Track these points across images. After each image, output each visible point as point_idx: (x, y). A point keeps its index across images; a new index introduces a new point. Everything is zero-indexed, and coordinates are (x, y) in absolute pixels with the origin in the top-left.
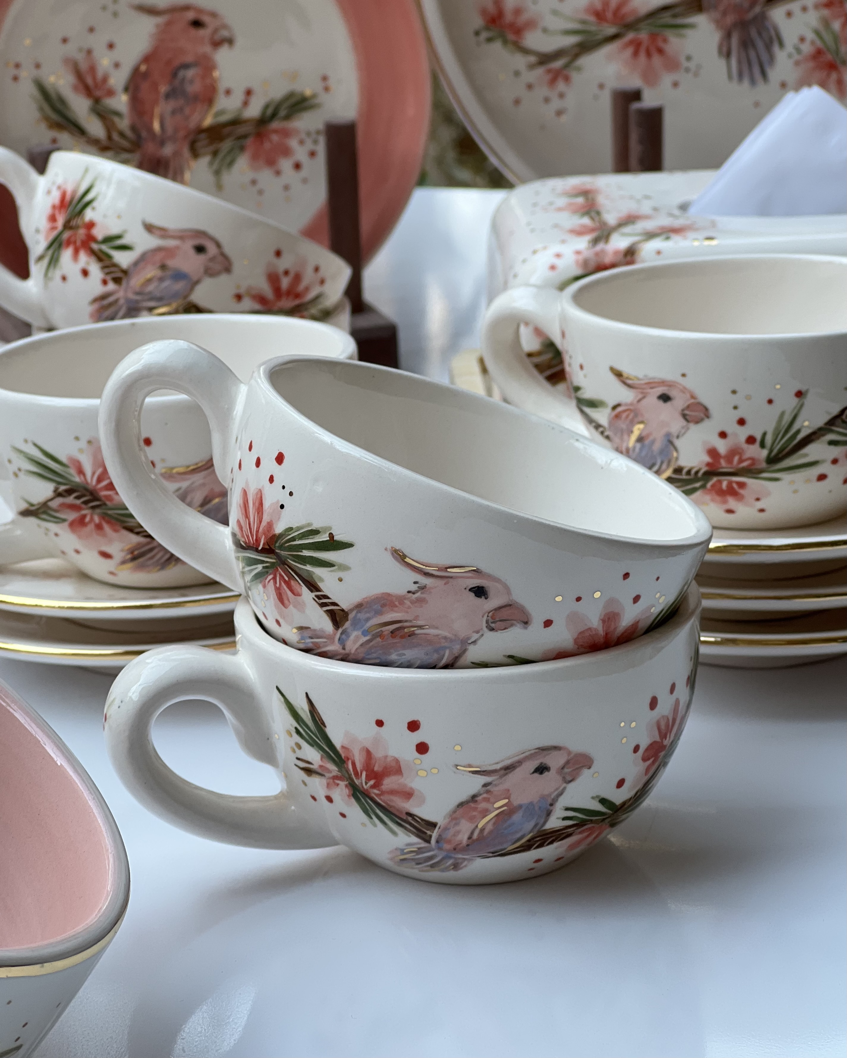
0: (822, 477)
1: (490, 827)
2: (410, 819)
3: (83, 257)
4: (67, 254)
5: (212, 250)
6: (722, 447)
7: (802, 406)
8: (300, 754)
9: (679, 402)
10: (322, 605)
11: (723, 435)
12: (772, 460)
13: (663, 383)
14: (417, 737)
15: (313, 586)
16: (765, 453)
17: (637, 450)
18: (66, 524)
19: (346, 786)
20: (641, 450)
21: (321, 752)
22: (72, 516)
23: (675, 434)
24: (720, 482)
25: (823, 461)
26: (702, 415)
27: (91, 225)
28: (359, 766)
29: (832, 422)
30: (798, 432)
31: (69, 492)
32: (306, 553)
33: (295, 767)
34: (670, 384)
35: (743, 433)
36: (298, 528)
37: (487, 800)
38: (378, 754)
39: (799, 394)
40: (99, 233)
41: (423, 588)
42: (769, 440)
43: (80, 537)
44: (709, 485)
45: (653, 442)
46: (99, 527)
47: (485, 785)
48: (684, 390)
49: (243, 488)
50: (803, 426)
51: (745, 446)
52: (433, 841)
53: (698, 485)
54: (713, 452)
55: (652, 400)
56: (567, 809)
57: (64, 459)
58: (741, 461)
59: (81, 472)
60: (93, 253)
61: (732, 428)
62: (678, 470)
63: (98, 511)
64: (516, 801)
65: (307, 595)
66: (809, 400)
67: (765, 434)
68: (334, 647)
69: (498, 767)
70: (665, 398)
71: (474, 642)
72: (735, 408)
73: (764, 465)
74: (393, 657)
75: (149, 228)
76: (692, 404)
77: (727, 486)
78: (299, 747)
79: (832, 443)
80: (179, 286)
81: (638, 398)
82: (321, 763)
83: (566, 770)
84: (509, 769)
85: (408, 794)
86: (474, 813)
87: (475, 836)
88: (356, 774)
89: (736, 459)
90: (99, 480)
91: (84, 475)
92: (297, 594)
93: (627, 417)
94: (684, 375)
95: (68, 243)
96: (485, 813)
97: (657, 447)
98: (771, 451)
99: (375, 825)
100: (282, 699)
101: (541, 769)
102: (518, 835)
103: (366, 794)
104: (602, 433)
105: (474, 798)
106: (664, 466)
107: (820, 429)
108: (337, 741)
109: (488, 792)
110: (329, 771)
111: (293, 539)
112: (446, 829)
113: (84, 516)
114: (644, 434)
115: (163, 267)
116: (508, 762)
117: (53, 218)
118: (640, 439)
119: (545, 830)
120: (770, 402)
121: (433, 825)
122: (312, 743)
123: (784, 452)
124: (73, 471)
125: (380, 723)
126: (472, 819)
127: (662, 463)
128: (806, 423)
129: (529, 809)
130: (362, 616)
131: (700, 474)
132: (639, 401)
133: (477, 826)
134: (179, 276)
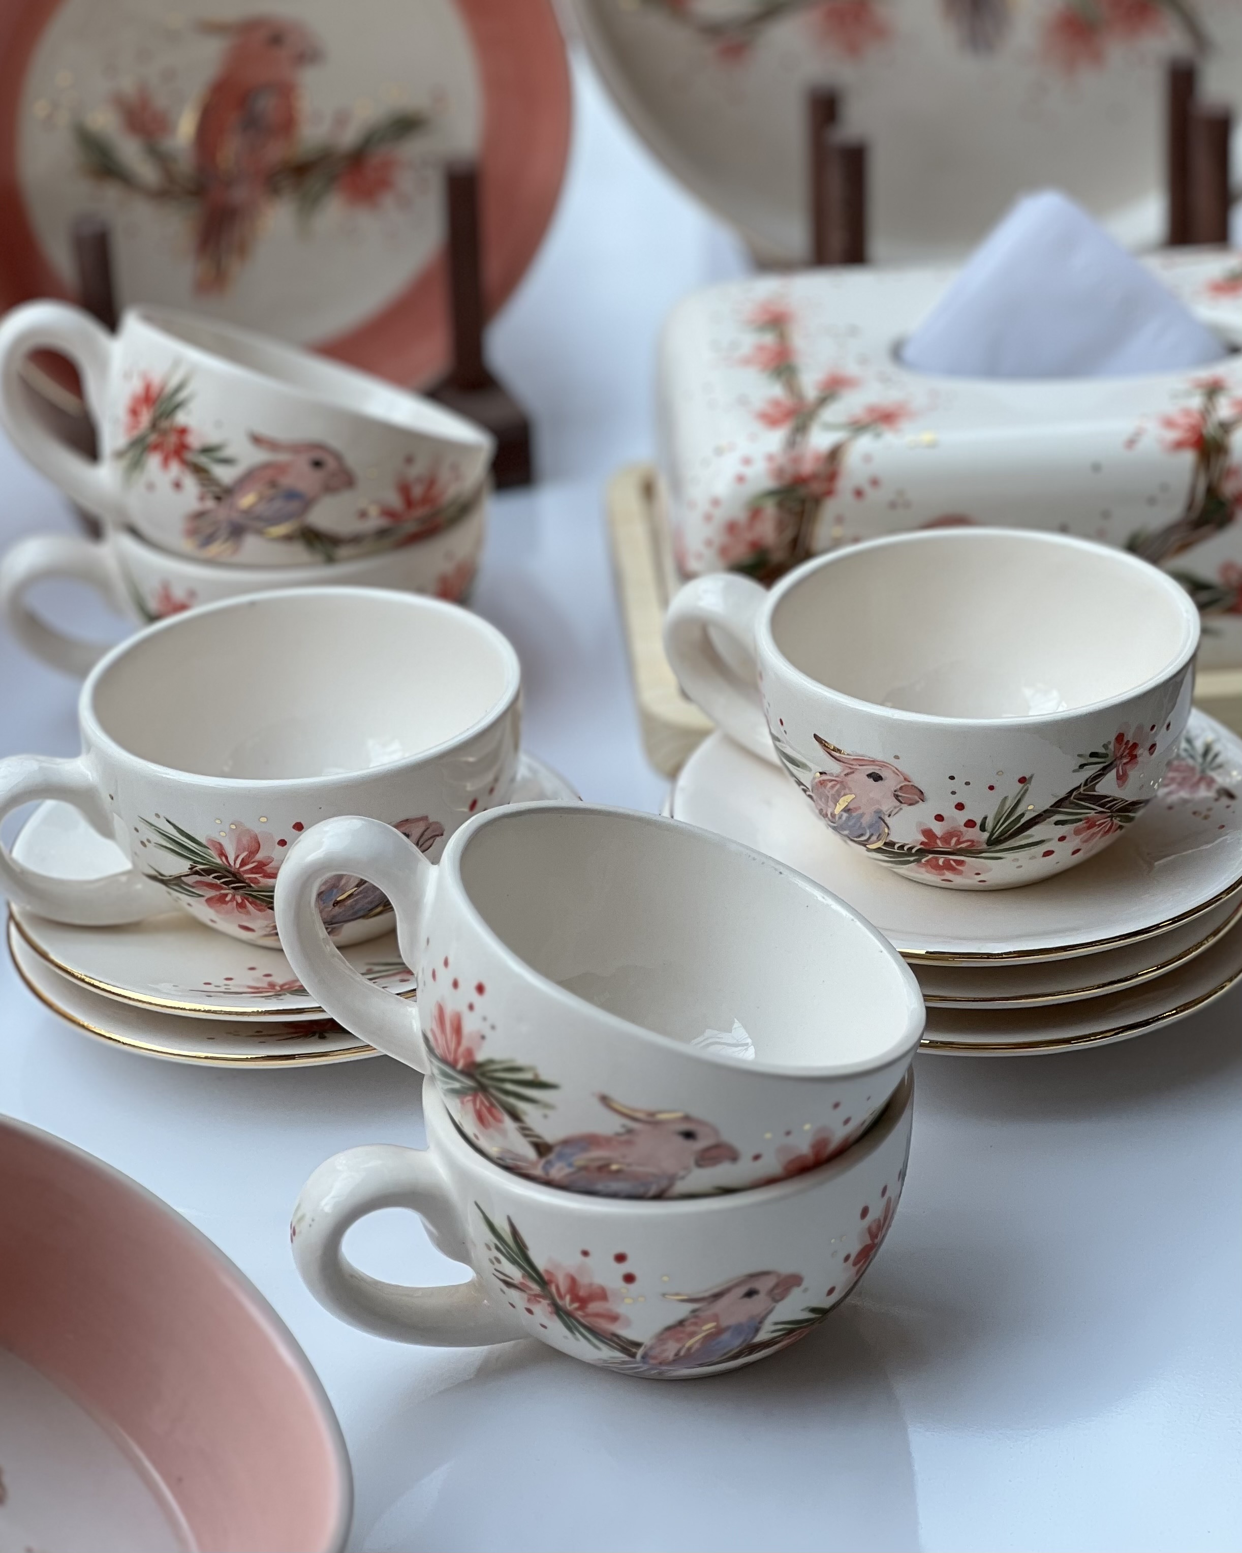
0: (1048, 853)
1: (697, 1346)
2: (615, 1339)
3: (175, 469)
4: (154, 461)
5: (331, 464)
6: (938, 829)
7: (1026, 790)
8: (497, 1266)
9: (891, 783)
10: (526, 1136)
11: (939, 818)
12: (993, 842)
13: (873, 762)
14: (625, 1268)
15: (515, 1116)
16: (986, 835)
17: (844, 818)
18: (203, 899)
19: (549, 1305)
20: (848, 819)
21: (524, 1272)
22: (212, 893)
23: (888, 813)
24: (937, 859)
25: (1049, 840)
26: (917, 798)
27: (183, 431)
28: (563, 1290)
29: (1059, 804)
30: (1022, 815)
31: (208, 872)
32: (509, 1087)
33: (493, 1276)
34: (883, 765)
35: (962, 817)
36: (501, 1062)
37: (695, 1324)
38: (583, 1280)
39: (1022, 780)
40: (194, 441)
41: (630, 1131)
42: (990, 824)
43: (217, 912)
44: (923, 860)
45: (862, 815)
46: (241, 906)
47: (694, 1311)
48: (897, 772)
49: (437, 1002)
50: (1028, 810)
51: (964, 829)
52: (639, 1357)
53: (912, 859)
54: (928, 833)
55: (861, 776)
56: (776, 1324)
57: (204, 841)
58: (958, 842)
59: (222, 854)
60: (185, 463)
61: (949, 811)
62: (891, 844)
63: (241, 891)
64: (724, 1323)
65: (508, 1123)
66: (1033, 786)
67: (985, 818)
68: (538, 1172)
69: (706, 1294)
70: (876, 777)
71: (683, 1178)
72: (953, 793)
73: (985, 846)
74: (600, 1187)
75: (257, 440)
76: (905, 786)
77: (944, 862)
78: (499, 1261)
79: (1057, 823)
80: (294, 506)
81: (846, 772)
82: (522, 1280)
83: (776, 1291)
84: (717, 1296)
85: (614, 1318)
86: (681, 1335)
87: (682, 1353)
88: (561, 1297)
89: (954, 840)
90: (243, 863)
91: (227, 858)
92: (500, 1121)
93: (833, 787)
94: (897, 757)
95: (156, 447)
96: (692, 1335)
97: (866, 820)
98: (992, 834)
99: (577, 1339)
100: (481, 1215)
101: (751, 1294)
102: (725, 1351)
103: (569, 1314)
104: (805, 791)
105: (681, 1323)
106: (874, 838)
107: (1045, 811)
108: (541, 1263)
109: (696, 1317)
110: (531, 1289)
111: (496, 1071)
112: (651, 1348)
113: (226, 895)
114: (851, 807)
115: (273, 484)
116: (716, 1290)
117: (134, 412)
118: (847, 810)
119: (754, 1343)
120: (991, 788)
121: (638, 1345)
122: (514, 1262)
123: (1007, 835)
124: (213, 852)
125: (585, 1253)
126: (678, 1340)
127: (872, 835)
128: (1031, 807)
129: (738, 1329)
130: (568, 1150)
131: (914, 851)
132: (846, 775)
133: (684, 1346)
134: (292, 495)
